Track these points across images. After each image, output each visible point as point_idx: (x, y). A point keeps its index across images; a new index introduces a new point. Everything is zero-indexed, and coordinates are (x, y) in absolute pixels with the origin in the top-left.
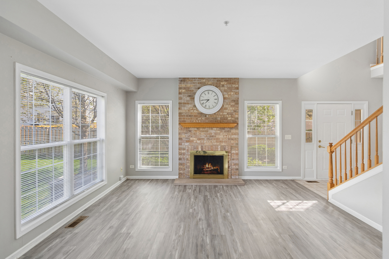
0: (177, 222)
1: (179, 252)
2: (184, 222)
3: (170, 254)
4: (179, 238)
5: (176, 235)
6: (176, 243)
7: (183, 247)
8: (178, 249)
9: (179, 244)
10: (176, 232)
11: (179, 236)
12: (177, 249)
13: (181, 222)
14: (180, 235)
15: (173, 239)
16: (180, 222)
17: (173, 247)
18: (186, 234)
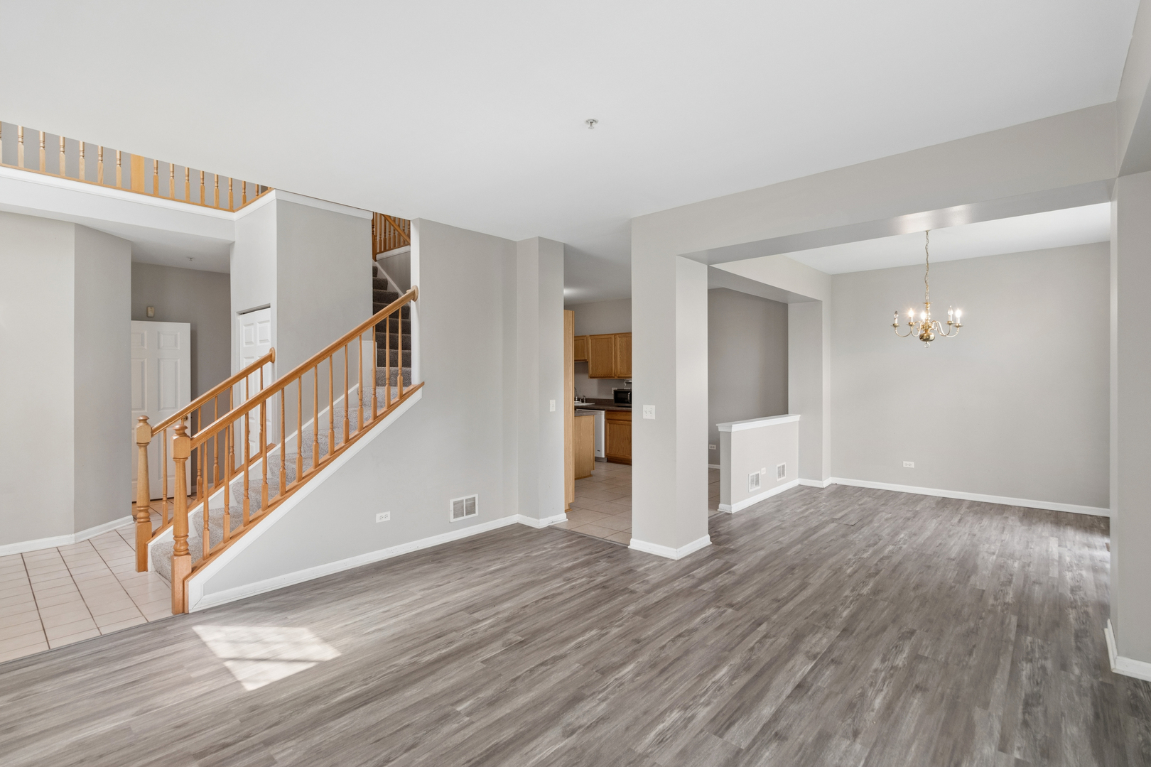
0: (655, 763)
1: (712, 675)
2: (629, 749)
3: (736, 681)
4: (691, 703)
5: (693, 717)
6: (707, 696)
7: (696, 680)
8: (710, 682)
9: (702, 690)
10: (685, 726)
11: (686, 708)
12: (713, 682)
13: (640, 754)
14: (682, 712)
15: (708, 708)
16: (647, 756)
17: (719, 690)
18: (662, 708)
